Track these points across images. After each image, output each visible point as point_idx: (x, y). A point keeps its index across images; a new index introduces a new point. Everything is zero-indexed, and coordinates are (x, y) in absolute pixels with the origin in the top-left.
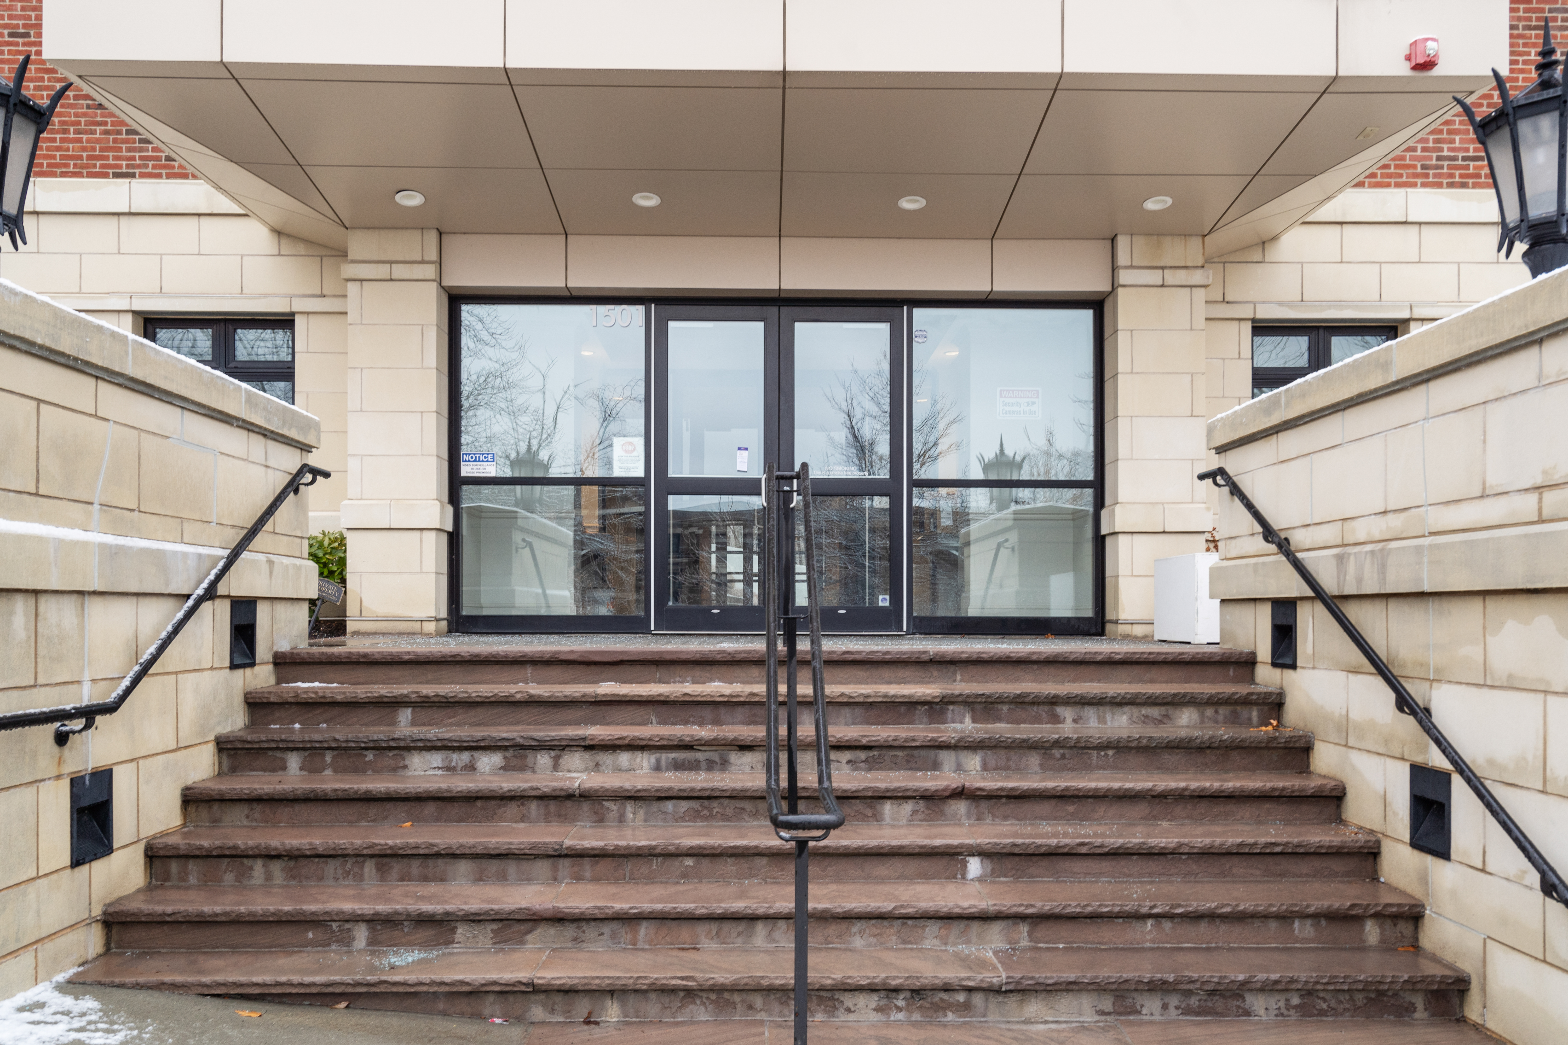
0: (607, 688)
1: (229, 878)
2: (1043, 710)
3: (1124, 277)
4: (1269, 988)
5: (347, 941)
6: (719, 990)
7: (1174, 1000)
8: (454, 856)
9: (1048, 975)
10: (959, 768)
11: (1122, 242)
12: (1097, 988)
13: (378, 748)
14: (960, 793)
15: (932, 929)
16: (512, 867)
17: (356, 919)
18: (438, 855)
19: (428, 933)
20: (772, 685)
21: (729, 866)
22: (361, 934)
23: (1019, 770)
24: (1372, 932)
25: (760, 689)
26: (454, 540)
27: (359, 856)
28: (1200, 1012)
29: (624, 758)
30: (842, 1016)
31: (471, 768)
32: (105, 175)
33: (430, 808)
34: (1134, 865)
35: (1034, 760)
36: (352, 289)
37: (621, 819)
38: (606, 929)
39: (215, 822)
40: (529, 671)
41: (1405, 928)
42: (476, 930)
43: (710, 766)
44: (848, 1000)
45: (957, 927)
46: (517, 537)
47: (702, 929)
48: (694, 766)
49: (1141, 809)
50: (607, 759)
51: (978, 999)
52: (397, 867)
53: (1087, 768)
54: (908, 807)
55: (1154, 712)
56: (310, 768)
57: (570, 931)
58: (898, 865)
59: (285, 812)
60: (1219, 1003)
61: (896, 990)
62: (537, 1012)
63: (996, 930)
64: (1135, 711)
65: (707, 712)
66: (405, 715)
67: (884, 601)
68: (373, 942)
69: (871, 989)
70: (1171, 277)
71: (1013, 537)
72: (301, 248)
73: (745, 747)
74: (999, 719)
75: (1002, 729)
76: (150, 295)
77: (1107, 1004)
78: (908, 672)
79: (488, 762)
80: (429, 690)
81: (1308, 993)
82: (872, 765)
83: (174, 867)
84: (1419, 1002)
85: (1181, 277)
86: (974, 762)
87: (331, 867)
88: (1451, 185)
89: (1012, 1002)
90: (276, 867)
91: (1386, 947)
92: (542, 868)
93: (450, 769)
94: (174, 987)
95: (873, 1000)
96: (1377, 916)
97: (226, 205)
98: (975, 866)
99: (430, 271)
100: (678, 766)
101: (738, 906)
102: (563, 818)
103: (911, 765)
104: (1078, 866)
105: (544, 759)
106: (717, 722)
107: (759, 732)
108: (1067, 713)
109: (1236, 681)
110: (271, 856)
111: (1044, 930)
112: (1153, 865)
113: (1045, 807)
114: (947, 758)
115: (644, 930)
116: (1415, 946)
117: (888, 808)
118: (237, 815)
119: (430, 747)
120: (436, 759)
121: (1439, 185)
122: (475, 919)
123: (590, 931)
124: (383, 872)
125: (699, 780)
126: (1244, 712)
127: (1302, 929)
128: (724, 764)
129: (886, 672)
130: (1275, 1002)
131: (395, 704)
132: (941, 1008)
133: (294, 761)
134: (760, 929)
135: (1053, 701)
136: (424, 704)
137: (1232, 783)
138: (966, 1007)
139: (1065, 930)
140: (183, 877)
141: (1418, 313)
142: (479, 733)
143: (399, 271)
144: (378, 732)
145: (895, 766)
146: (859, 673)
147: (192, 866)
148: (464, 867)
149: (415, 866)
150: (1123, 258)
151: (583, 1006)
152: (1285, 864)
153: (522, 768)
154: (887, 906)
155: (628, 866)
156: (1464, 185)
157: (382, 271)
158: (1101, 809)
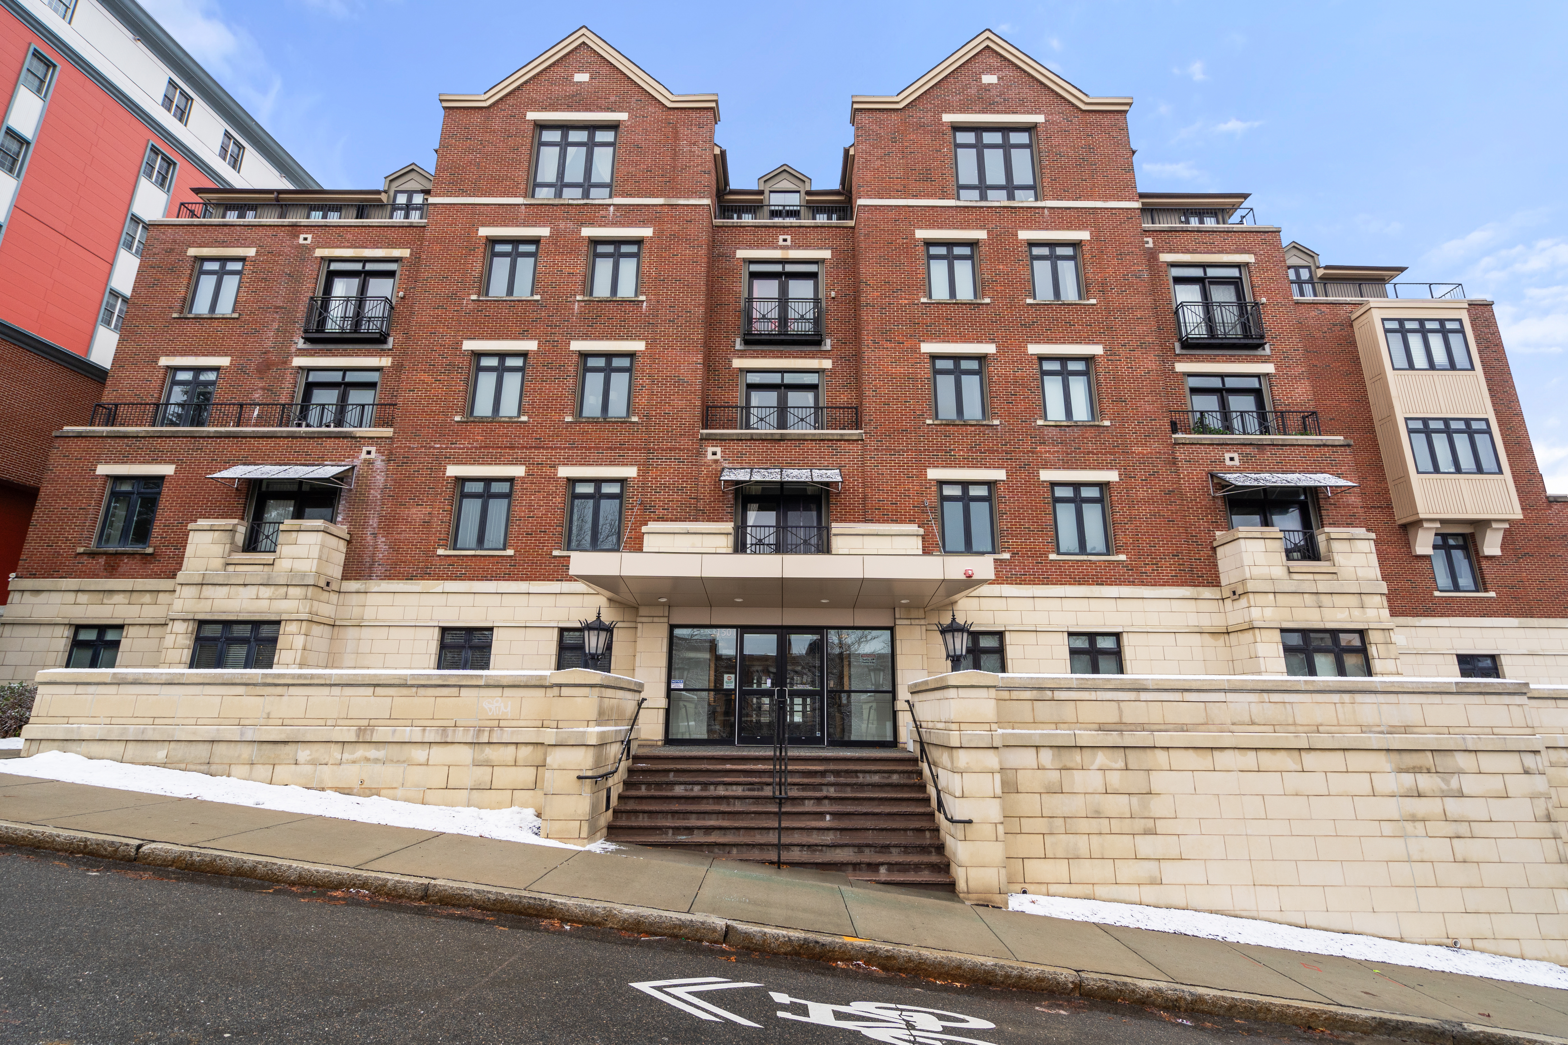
0: (728, 767)
1: (633, 818)
2: (854, 774)
3: (898, 622)
4: (895, 846)
5: (667, 834)
6: (761, 845)
7: (873, 849)
8: (691, 813)
9: (841, 842)
10: (828, 791)
11: (897, 609)
12: (854, 846)
13: (667, 784)
14: (826, 798)
15: (815, 832)
16: (707, 816)
17: (669, 828)
18: (688, 812)
19: (687, 832)
20: (775, 766)
21: (764, 816)
22: (670, 832)
23: (845, 792)
24: (928, 834)
25: (772, 767)
26: (668, 711)
27: (667, 812)
28: (879, 852)
29: (734, 787)
30: (791, 853)
31: (692, 790)
32: (553, 580)
33: (683, 801)
34: (870, 817)
35: (849, 789)
36: (639, 626)
37: (734, 804)
38: (732, 831)
39: (625, 804)
40: (705, 761)
41: (936, 833)
42: (699, 831)
43: (758, 790)
44: (792, 848)
45: (821, 832)
46: (681, 704)
47: (757, 832)
48: (753, 790)
49: (876, 803)
50: (729, 787)
51: (824, 848)
52: (677, 816)
53: (864, 791)
54: (812, 802)
55: (886, 775)
56: (648, 789)
57: (723, 832)
58: (808, 817)
59: (644, 801)
60: (884, 850)
61: (804, 846)
62: (716, 850)
63: (831, 832)
64: (880, 775)
65: (757, 774)
66: (672, 774)
67: (818, 734)
68: (673, 834)
69: (798, 845)
70: (913, 622)
71: (874, 705)
72: (617, 605)
73: (768, 784)
74: (841, 777)
75: (842, 780)
76: (565, 621)
77: (856, 850)
78: (816, 762)
79: (697, 788)
80: (679, 767)
81: (906, 847)
82: (803, 790)
83: (619, 815)
84: (933, 850)
85: (917, 622)
86: (832, 789)
87: (660, 815)
88: (1016, 584)
89: (833, 849)
90: (646, 815)
91: (931, 838)
92: (714, 816)
93: (686, 790)
94: (630, 842)
95: (799, 848)
96: (928, 829)
97: (593, 592)
98: (828, 817)
99: (666, 620)
100: (749, 790)
101: (766, 825)
102: (718, 804)
103: (814, 790)
104: (856, 817)
105: (712, 787)
106: (760, 777)
107: (771, 780)
108: (861, 775)
109: (913, 766)
110: (644, 812)
111: (844, 833)
112: (875, 817)
113: (850, 802)
114: (824, 788)
115: (742, 832)
116: (939, 838)
117: (807, 802)
118: (632, 801)
119: (681, 783)
120: (682, 787)
121: (1012, 584)
122: (699, 828)
123: (728, 832)
124: (673, 817)
125: (756, 793)
126: (912, 775)
127: (910, 833)
128: (762, 789)
129: (810, 762)
130: (898, 850)
131: (668, 771)
132: (815, 851)
133: (643, 787)
134: (771, 831)
135: (856, 772)
136: (677, 771)
137: (900, 795)
138: (821, 850)
139: (849, 833)
140: (622, 817)
141: (1007, 629)
142: (695, 780)
143: (656, 620)
144: (666, 779)
145: (810, 790)
146: (802, 762)
147: (624, 815)
148: (694, 816)
149: (681, 815)
150: (897, 616)
151: (727, 849)
152: (910, 817)
153: (706, 790)
154: (803, 826)
155: (737, 816)
156: (1021, 584)
157: (650, 619)
158: (865, 803)
